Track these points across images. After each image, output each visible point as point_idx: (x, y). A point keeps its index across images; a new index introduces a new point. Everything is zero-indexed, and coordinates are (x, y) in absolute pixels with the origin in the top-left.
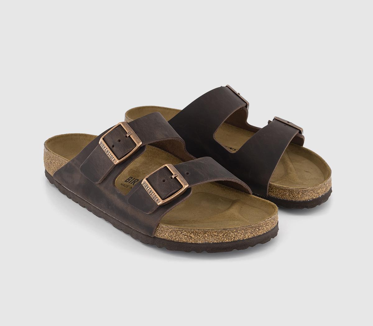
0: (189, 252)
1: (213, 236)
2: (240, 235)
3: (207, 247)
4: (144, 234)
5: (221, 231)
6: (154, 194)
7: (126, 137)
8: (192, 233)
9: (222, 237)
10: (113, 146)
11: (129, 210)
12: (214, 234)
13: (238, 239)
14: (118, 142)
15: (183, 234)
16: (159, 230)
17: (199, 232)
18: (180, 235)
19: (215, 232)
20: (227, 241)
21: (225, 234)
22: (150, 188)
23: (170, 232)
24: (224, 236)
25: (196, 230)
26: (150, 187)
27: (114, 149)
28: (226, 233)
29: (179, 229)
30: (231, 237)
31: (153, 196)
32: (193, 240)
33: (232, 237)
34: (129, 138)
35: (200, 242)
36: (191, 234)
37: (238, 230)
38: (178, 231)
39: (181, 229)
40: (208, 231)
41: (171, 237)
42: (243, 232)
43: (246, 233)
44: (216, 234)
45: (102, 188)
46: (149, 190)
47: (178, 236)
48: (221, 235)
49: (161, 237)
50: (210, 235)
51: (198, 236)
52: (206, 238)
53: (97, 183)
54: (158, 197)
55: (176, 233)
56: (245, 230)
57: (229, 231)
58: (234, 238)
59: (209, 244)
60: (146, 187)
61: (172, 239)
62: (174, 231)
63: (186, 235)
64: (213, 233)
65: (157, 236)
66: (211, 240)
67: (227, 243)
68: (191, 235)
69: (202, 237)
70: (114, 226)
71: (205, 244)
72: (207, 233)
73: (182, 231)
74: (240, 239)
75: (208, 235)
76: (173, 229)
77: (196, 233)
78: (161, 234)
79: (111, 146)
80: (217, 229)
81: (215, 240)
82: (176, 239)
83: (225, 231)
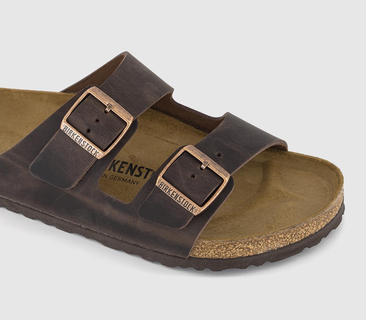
0: (246, 268)
1: (278, 239)
2: (312, 228)
3: (270, 256)
4: (169, 255)
5: (288, 231)
6: (184, 200)
7: (106, 112)
8: (250, 244)
9: (290, 238)
10: (89, 131)
11: (140, 224)
12: (280, 236)
13: (309, 234)
14: (96, 124)
15: (236, 247)
16: (198, 248)
17: (260, 240)
18: (232, 250)
19: (281, 234)
20: (296, 240)
21: (293, 233)
22: (174, 192)
23: (217, 249)
24: (292, 236)
25: (255, 238)
26: (174, 189)
27: (91, 134)
28: (295, 231)
29: (231, 242)
30: (301, 234)
31: (184, 203)
32: (251, 251)
33: (303, 234)
34: (110, 114)
35: (262, 252)
36: (248, 245)
37: (309, 223)
38: (228, 245)
39: (233, 242)
40: (271, 235)
41: (218, 255)
42: (315, 223)
43: (319, 223)
44: (282, 236)
45: (77, 195)
46: (172, 194)
47: (229, 251)
48: (288, 236)
49: (202, 257)
50: (274, 239)
51: (258, 246)
52: (269, 246)
53: (68, 189)
54: (193, 203)
55: (227, 248)
56: (317, 219)
57: (298, 228)
58: (305, 234)
59: (273, 251)
60: (167, 191)
61: (219, 256)
62: (223, 245)
63: (241, 248)
64: (278, 236)
65: (195, 255)
66: (276, 246)
67: (296, 243)
68: (248, 247)
69: (264, 245)
70: (105, 245)
71: (268, 252)
72: (271, 238)
73: (236, 243)
74: (311, 233)
75: (272, 241)
76: (221, 244)
77: (256, 241)
78: (201, 252)
79: (85, 131)
80: (283, 229)
81: (281, 244)
82: (226, 255)
83: (294, 229)
